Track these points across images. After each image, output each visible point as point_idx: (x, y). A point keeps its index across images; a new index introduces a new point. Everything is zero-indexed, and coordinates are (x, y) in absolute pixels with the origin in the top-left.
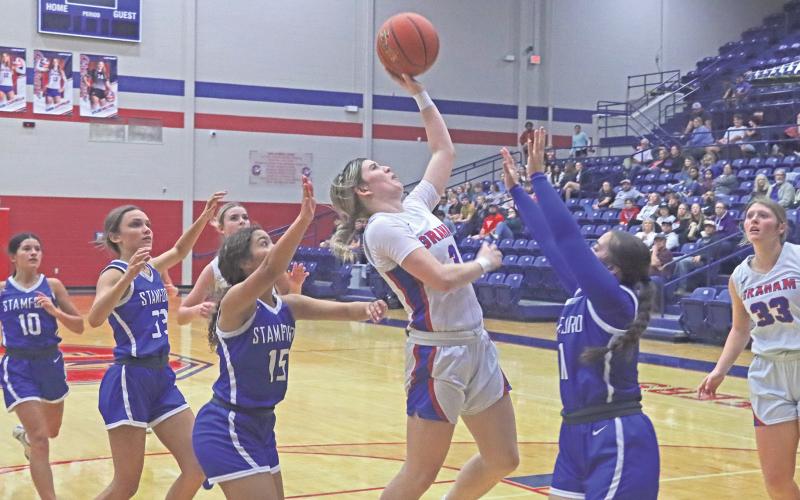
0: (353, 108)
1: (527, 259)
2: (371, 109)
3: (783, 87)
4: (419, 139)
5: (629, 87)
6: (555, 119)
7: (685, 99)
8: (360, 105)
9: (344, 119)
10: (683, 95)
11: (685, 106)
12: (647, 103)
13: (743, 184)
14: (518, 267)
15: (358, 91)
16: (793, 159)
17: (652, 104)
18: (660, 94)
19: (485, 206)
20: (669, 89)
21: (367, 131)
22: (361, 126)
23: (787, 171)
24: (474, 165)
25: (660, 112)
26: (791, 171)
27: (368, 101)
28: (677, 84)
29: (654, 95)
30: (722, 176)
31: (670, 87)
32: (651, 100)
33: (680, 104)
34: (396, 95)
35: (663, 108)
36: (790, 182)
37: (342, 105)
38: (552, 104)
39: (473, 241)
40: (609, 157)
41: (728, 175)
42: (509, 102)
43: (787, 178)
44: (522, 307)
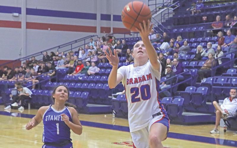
0: (17, 14)
1: (100, 85)
2: (25, 15)
3: (217, 5)
4: (49, 29)
5: (149, 5)
6: (114, 20)
7: (174, 11)
8: (20, 12)
9: (12, 20)
10: (173, 9)
11: (174, 14)
12: (156, 12)
13: (193, 49)
14: (88, 89)
15: (19, 6)
16: (216, 38)
17: (158, 13)
18: (162, 9)
19: (77, 61)
20: (167, 6)
21: (24, 25)
22: (20, 23)
23: (213, 44)
24: (76, 41)
25: (162, 17)
26: (214, 43)
27: (24, 11)
28: (170, 4)
29: (160, 9)
30: (183, 46)
31: (167, 5)
32: (158, 11)
33: (171, 13)
34: (38, 8)
35: (163, 15)
36: (213, 48)
37: (11, 13)
38: (113, 13)
39: (70, 77)
40: (137, 37)
41: (186, 45)
42: (92, 12)
43: (212, 47)
44: (88, 107)
